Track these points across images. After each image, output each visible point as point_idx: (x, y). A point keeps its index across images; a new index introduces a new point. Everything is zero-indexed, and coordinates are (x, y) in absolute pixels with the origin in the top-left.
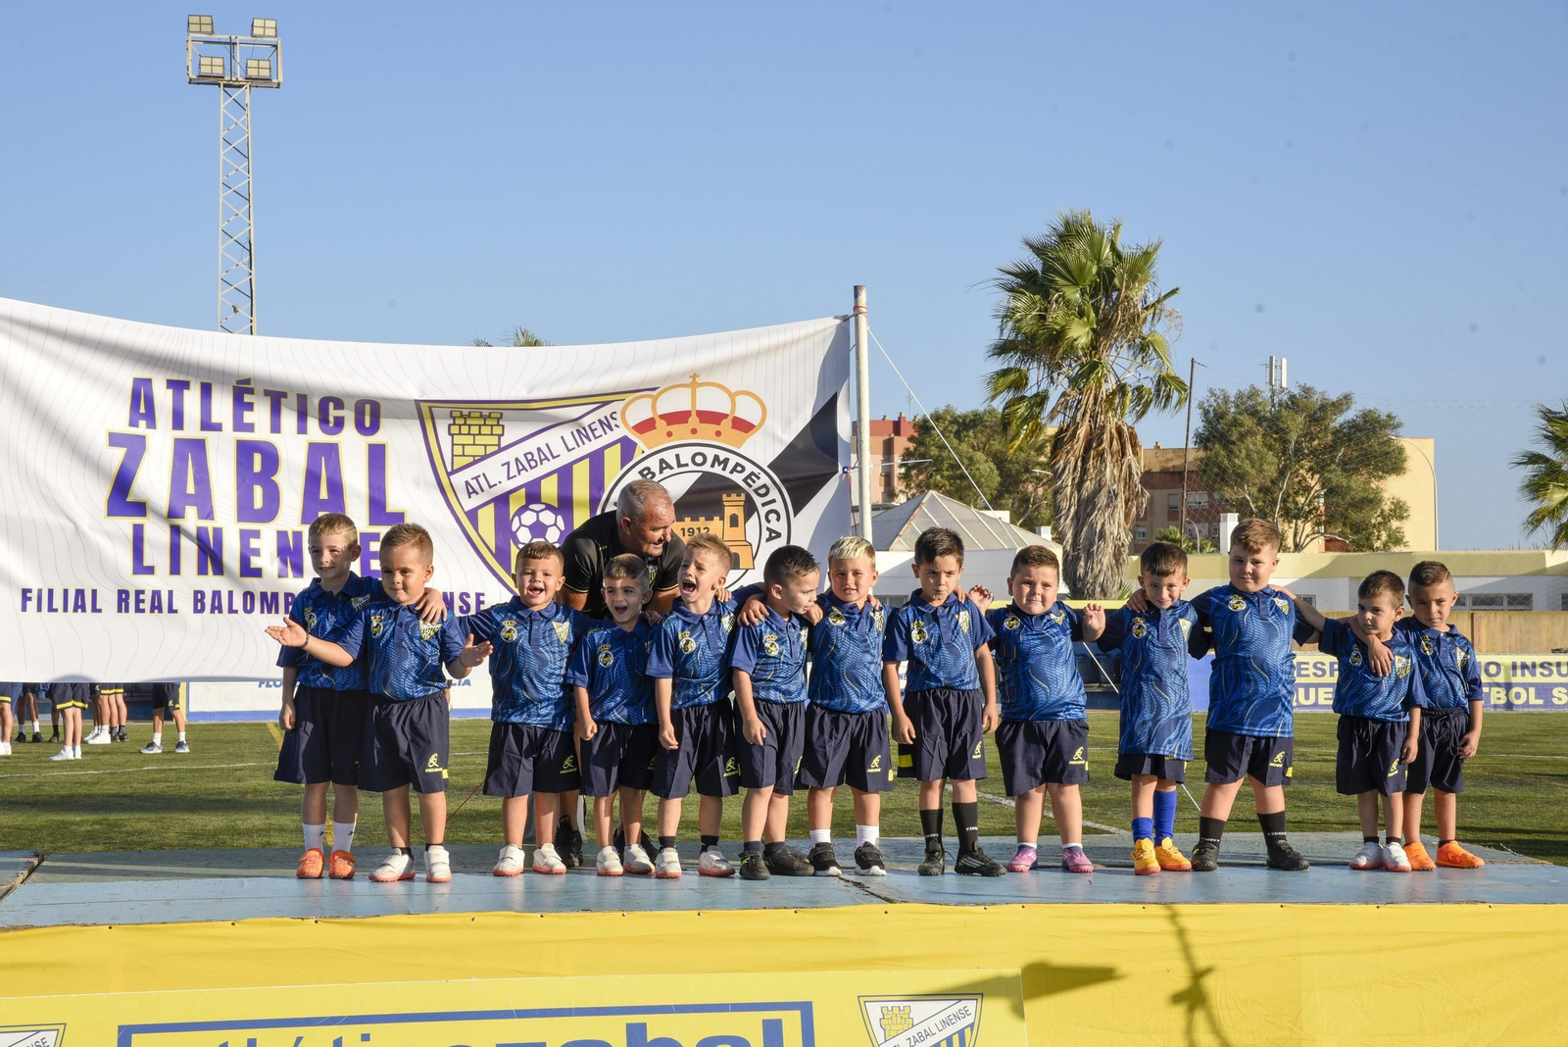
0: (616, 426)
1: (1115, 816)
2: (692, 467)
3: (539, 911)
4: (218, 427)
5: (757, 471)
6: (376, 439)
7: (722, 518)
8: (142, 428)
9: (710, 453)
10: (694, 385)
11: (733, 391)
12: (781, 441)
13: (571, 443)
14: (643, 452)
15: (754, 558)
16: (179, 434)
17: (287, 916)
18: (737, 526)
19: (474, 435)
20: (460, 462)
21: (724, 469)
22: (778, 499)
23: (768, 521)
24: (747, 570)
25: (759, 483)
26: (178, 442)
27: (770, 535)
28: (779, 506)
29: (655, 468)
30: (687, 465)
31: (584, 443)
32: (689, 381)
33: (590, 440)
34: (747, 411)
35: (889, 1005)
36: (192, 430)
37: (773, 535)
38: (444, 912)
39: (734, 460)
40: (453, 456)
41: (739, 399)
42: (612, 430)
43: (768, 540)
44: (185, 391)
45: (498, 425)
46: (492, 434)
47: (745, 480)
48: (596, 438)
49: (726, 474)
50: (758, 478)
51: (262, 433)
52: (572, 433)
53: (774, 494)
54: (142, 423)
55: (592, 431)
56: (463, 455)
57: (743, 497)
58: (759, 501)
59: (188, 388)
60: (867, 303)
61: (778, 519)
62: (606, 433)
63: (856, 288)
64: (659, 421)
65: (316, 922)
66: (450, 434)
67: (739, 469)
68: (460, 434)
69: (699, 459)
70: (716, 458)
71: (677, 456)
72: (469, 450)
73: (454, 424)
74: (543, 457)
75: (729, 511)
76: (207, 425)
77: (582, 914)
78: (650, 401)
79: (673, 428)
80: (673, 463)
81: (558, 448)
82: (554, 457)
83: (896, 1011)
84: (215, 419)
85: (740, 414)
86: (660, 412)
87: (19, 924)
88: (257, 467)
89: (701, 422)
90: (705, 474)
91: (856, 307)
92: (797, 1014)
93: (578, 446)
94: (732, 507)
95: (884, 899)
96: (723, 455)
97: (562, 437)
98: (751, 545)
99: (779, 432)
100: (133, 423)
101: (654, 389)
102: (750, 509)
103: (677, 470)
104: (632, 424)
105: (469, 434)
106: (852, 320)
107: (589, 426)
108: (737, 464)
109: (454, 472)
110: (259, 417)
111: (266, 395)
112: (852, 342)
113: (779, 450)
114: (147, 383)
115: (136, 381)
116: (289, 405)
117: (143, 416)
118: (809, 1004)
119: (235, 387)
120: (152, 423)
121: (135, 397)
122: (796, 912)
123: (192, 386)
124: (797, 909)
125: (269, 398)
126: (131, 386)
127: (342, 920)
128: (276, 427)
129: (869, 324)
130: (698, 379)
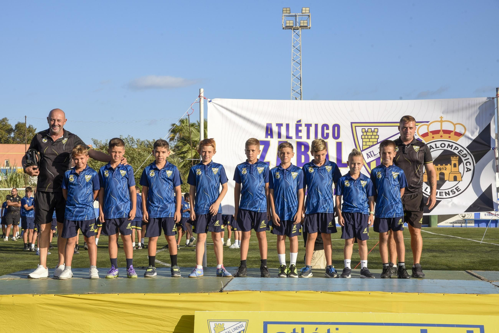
2: (440, 148)
3: (391, 292)
4: (291, 138)
5: (462, 149)
6: (339, 140)
7: (451, 165)
8: (269, 139)
9: (447, 143)
10: (441, 122)
11: (455, 123)
12: (471, 139)
15: (462, 177)
16: (280, 140)
18: (456, 167)
19: (369, 139)
20: (365, 147)
21: (451, 149)
22: (470, 158)
23: (467, 165)
24: (459, 181)
25: (463, 153)
27: (467, 170)
28: (470, 160)
30: (439, 147)
34: (459, 129)
36: (283, 139)
37: (468, 170)
38: (360, 291)
39: (455, 145)
40: (363, 145)
41: (457, 126)
43: (466, 171)
44: (282, 127)
46: (375, 138)
47: (458, 152)
49: (452, 150)
50: (463, 152)
51: (304, 139)
53: (468, 157)
54: (269, 137)
56: (366, 145)
57: (458, 158)
58: (463, 159)
59: (282, 126)
61: (470, 165)
64: (429, 133)
65: (321, 292)
66: (362, 138)
68: (365, 138)
69: (443, 145)
70: (449, 145)
71: (436, 145)
72: (368, 144)
73: (363, 135)
75: (453, 162)
76: (288, 137)
77: (405, 293)
78: (426, 127)
79: (434, 135)
80: (434, 146)
84: (290, 135)
85: (457, 131)
86: (430, 130)
88: (303, 149)
89: (444, 133)
90: (445, 150)
91: (497, 95)
92: (479, 329)
94: (454, 161)
96: (451, 144)
98: (461, 173)
99: (470, 136)
100: (266, 137)
101: (428, 122)
102: (460, 161)
103: (435, 149)
104: (421, 134)
105: (368, 138)
106: (495, 99)
108: (456, 147)
109: (363, 150)
110: (303, 134)
111: (305, 126)
112: (496, 106)
113: (470, 142)
114: (271, 124)
115: (267, 124)
116: (312, 129)
117: (269, 135)
118: (483, 326)
119: (296, 124)
120: (272, 137)
121: (267, 129)
122: (477, 295)
123: (283, 125)
124: (477, 294)
125: (306, 127)
126: (266, 126)
127: (329, 292)
128: (308, 137)
130: (442, 119)
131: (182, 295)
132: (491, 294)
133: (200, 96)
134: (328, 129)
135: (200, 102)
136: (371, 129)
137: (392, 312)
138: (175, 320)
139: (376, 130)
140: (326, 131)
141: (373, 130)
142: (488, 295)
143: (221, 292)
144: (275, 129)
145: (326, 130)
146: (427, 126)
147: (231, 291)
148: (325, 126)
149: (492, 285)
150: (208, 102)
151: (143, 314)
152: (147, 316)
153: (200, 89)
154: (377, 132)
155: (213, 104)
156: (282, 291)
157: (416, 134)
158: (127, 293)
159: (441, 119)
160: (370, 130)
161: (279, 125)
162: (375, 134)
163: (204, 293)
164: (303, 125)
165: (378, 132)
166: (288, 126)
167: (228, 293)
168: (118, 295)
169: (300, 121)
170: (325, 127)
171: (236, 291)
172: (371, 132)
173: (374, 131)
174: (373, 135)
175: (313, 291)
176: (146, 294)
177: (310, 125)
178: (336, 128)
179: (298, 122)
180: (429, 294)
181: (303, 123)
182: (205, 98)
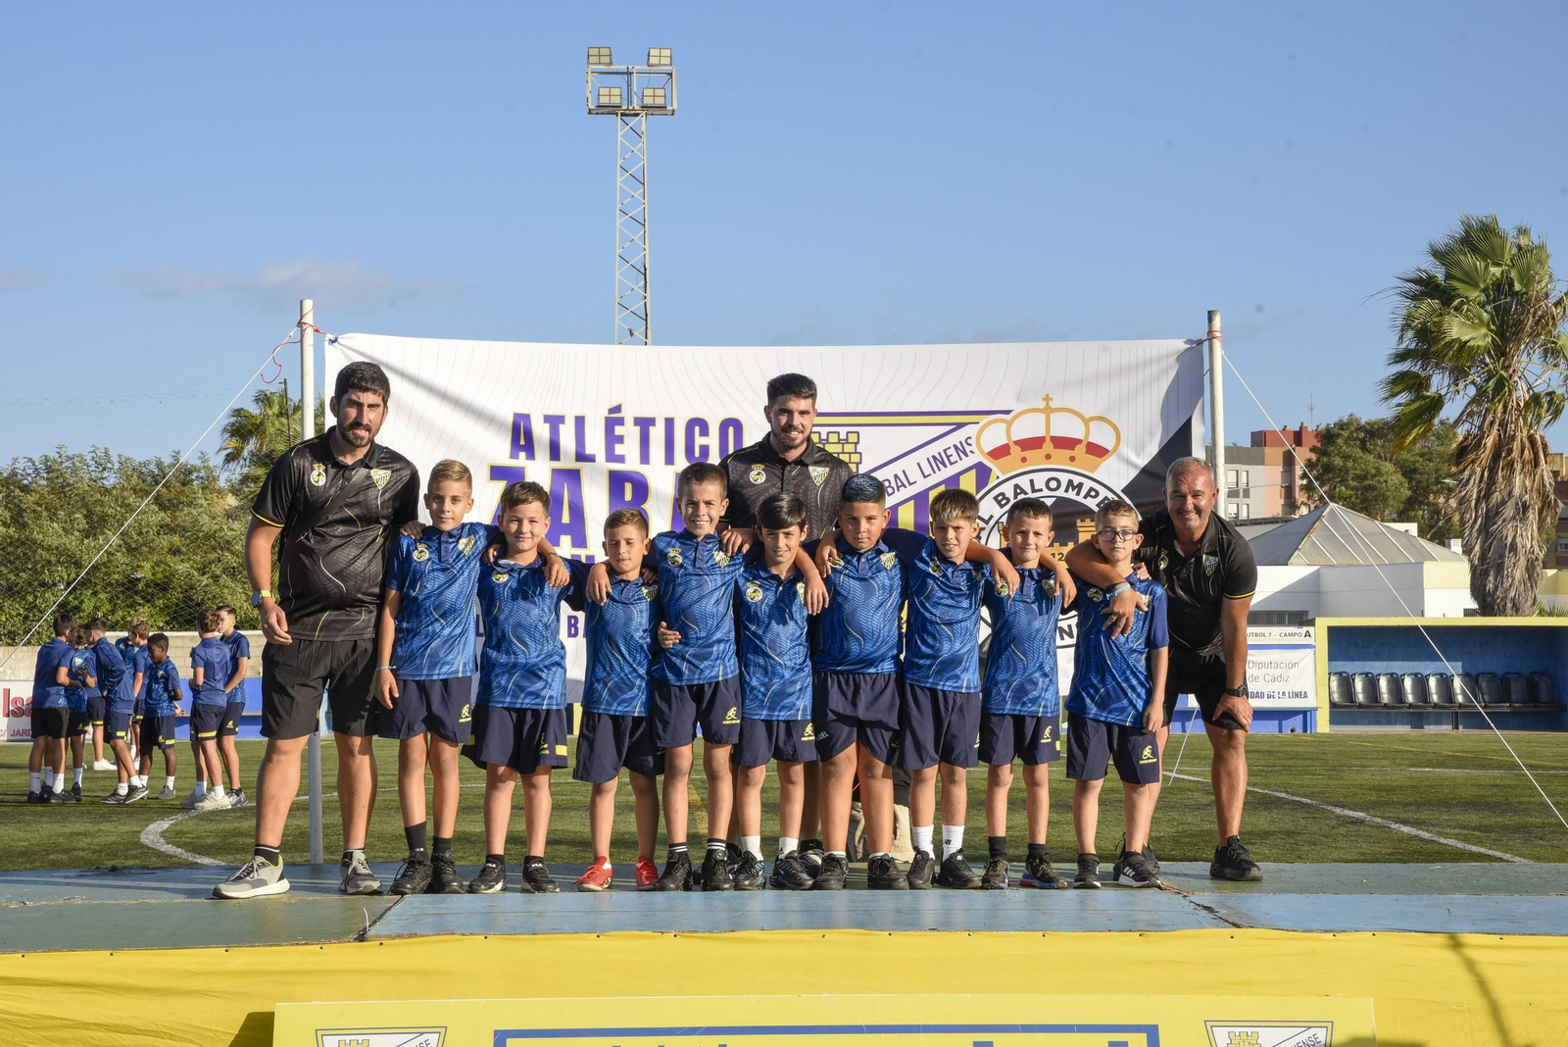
0: (971, 452)
1: (1511, 843)
2: (1046, 492)
3: (887, 930)
4: (591, 459)
5: (1110, 495)
7: (1076, 543)
8: (522, 460)
9: (1064, 478)
10: (1048, 411)
11: (1087, 416)
12: (1135, 466)
13: (927, 470)
14: (998, 478)
16: (556, 465)
17: (648, 930)
21: (1078, 494)
26: (555, 471)
29: (1010, 494)
30: (1041, 490)
31: (939, 470)
32: (1042, 405)
33: (945, 466)
34: (1101, 436)
35: (1237, 1030)
36: (567, 462)
38: (796, 928)
39: (1088, 484)
41: (1093, 424)
42: (967, 455)
44: (561, 426)
45: (856, 452)
46: (850, 462)
47: (1098, 505)
48: (951, 464)
49: (1080, 499)
51: (632, 464)
52: (928, 459)
54: (522, 455)
55: (948, 457)
59: (563, 423)
60: (1222, 327)
62: (961, 459)
63: (1210, 313)
64: (1013, 447)
65: (675, 936)
67: (1093, 493)
69: (1053, 484)
70: (1070, 482)
71: (1032, 481)
74: (900, 484)
75: (1082, 537)
76: (581, 457)
77: (928, 933)
78: (1004, 426)
79: (1028, 454)
80: (1028, 488)
81: (914, 474)
82: (910, 484)
83: (1243, 1036)
84: (589, 451)
85: (1095, 439)
86: (1015, 437)
87: (405, 933)
88: (628, 496)
89: (1055, 448)
90: (1059, 499)
91: (1210, 332)
92: (1144, 1036)
93: (934, 472)
94: (1086, 531)
95: (1232, 923)
96: (1077, 480)
97: (918, 464)
99: (1133, 457)
100: (514, 456)
101: (1007, 412)
103: (1031, 495)
104: (987, 449)
106: (1206, 345)
107: (945, 451)
108: (1091, 489)
110: (630, 449)
111: (636, 424)
112: (1206, 367)
113: (1133, 474)
114: (527, 417)
115: (516, 415)
116: (657, 434)
117: (523, 448)
118: (1155, 1027)
119: (606, 418)
120: (531, 455)
121: (516, 430)
122: (1140, 935)
123: (567, 420)
124: (1142, 932)
125: (638, 428)
126: (512, 421)
127: (699, 934)
128: (645, 458)
129: (1223, 348)
130: (1051, 404)
131: (233, 951)
132: (1181, 929)
133: (300, 324)
134: (705, 432)
135: (301, 341)
136: (838, 433)
137: (888, 991)
138: (209, 1034)
139: (853, 438)
140: (699, 441)
141: (843, 436)
142: (1173, 933)
143: (362, 941)
144: (541, 431)
145: (700, 435)
146: (1006, 425)
147: (394, 938)
148: (698, 424)
149: (1187, 903)
150: (327, 343)
151: (104, 1020)
152: (117, 1026)
153: (301, 302)
154: (856, 444)
155: (345, 349)
156: (556, 933)
157: (974, 448)
158: (54, 951)
159: (1047, 404)
160: (833, 438)
161: (554, 421)
162: (849, 448)
163: (305, 944)
164: (629, 421)
165: (858, 442)
166: (580, 422)
167: (381, 944)
168: (23, 956)
169: (617, 409)
170: (697, 429)
171: (410, 936)
172: (838, 443)
173: (847, 439)
175: (650, 933)
176: (115, 953)
177: (651, 421)
178: (731, 430)
179: (613, 410)
180: (999, 933)
181: (629, 415)
182: (316, 331)
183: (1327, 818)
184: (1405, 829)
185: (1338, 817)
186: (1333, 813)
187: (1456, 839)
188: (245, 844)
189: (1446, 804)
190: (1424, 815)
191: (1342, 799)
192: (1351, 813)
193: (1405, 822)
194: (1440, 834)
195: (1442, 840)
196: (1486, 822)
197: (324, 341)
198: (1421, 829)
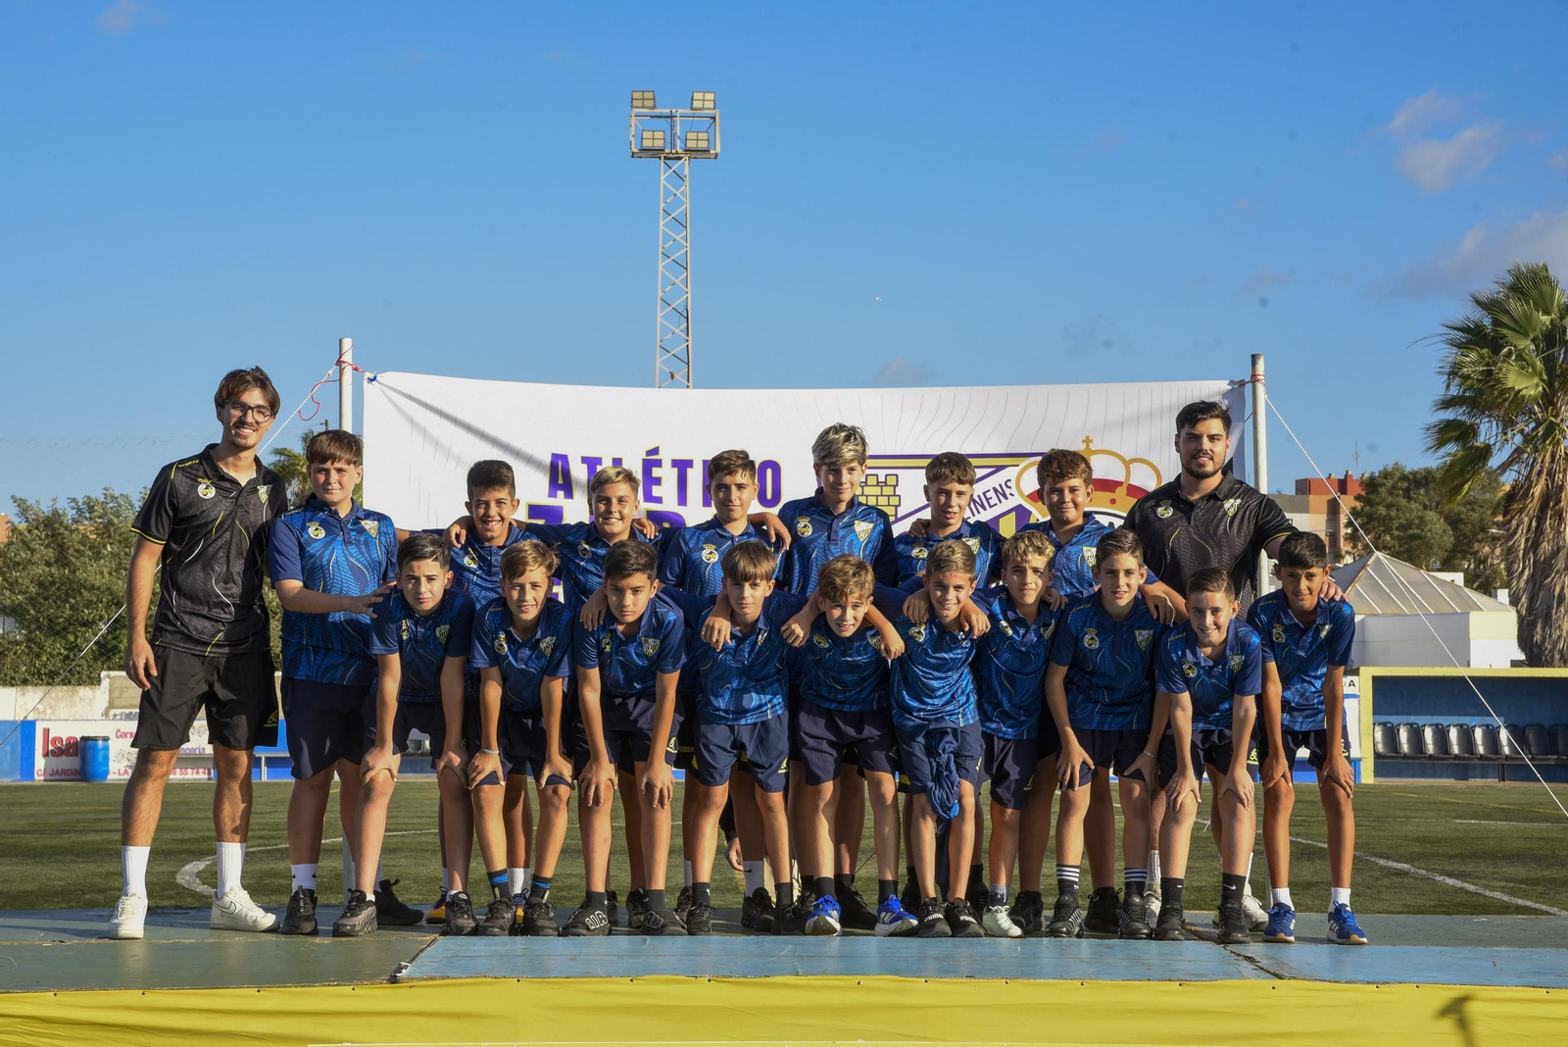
0: (1011, 495)
1: (1558, 896)
3: (923, 977)
8: (560, 500)
11: (1128, 458)
17: (682, 974)
33: (985, 509)
34: (1142, 480)
38: (832, 974)
41: (1133, 466)
42: (1006, 498)
45: (894, 495)
46: (889, 505)
48: (991, 507)
51: (670, 505)
54: (561, 494)
55: (987, 500)
60: (1265, 370)
62: (1000, 502)
63: (1253, 356)
65: (709, 981)
70: (1111, 526)
77: (965, 980)
85: (1136, 482)
87: (438, 975)
89: (1095, 491)
91: (1254, 374)
95: (1273, 974)
96: (1117, 523)
100: (552, 494)
104: (1027, 493)
106: (1249, 387)
107: (984, 494)
110: (667, 490)
111: (673, 467)
112: (1249, 410)
114: (564, 458)
115: (554, 456)
116: (696, 477)
117: (560, 487)
119: (644, 460)
120: (569, 494)
121: (553, 468)
122: (1180, 985)
124: (1182, 981)
125: (676, 469)
126: (550, 460)
127: (733, 979)
128: (682, 499)
129: (1267, 392)
130: (1091, 447)
131: (266, 992)
132: (1221, 979)
133: (339, 362)
135: (340, 380)
136: (877, 475)
137: (925, 1039)
139: (891, 481)
141: (882, 479)
142: (1213, 983)
143: (393, 983)
144: (579, 472)
147: (426, 980)
150: (365, 382)
153: (340, 340)
154: (895, 486)
155: (383, 388)
156: (589, 977)
158: (87, 989)
159: (1088, 445)
161: (592, 462)
162: (888, 491)
163: (337, 985)
164: (667, 463)
165: (897, 485)
167: (412, 986)
168: (55, 995)
169: (655, 451)
171: (443, 978)
172: (877, 485)
173: (885, 482)
174: (882, 495)
175: (683, 977)
176: (147, 992)
177: (689, 463)
178: (769, 472)
179: (649, 453)
180: (1037, 981)
181: (666, 456)
182: (356, 369)
183: (1371, 869)
184: (1451, 881)
185: (1382, 868)
186: (1377, 864)
187: (1502, 892)
188: (281, 885)
189: (1493, 856)
190: (1469, 868)
191: (1386, 851)
192: (1395, 865)
193: (1450, 875)
194: (1486, 887)
195: (1488, 893)
196: (1532, 875)
197: (363, 379)
198: (1466, 882)
